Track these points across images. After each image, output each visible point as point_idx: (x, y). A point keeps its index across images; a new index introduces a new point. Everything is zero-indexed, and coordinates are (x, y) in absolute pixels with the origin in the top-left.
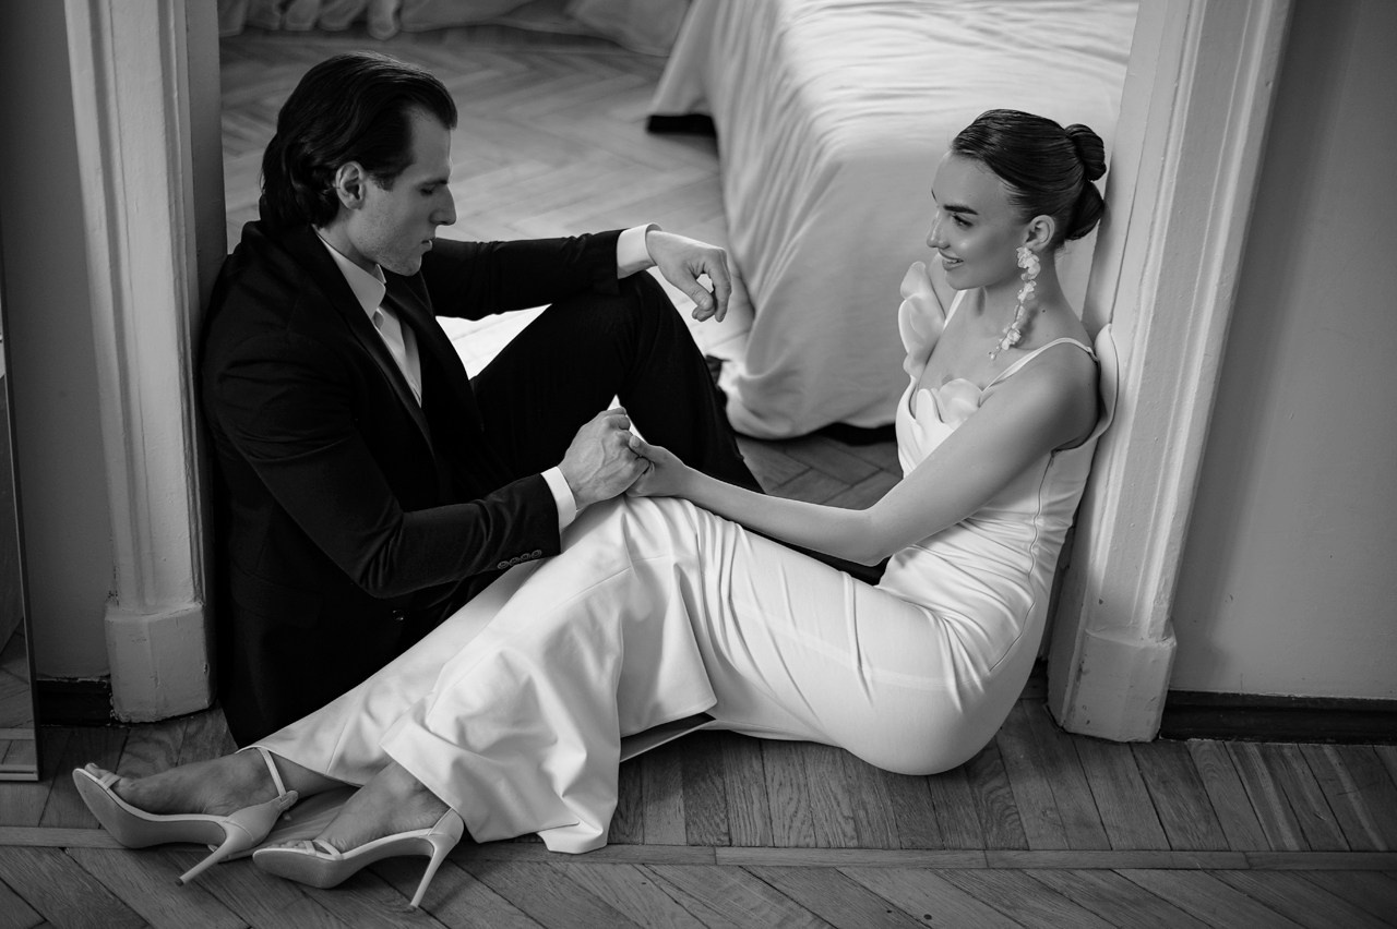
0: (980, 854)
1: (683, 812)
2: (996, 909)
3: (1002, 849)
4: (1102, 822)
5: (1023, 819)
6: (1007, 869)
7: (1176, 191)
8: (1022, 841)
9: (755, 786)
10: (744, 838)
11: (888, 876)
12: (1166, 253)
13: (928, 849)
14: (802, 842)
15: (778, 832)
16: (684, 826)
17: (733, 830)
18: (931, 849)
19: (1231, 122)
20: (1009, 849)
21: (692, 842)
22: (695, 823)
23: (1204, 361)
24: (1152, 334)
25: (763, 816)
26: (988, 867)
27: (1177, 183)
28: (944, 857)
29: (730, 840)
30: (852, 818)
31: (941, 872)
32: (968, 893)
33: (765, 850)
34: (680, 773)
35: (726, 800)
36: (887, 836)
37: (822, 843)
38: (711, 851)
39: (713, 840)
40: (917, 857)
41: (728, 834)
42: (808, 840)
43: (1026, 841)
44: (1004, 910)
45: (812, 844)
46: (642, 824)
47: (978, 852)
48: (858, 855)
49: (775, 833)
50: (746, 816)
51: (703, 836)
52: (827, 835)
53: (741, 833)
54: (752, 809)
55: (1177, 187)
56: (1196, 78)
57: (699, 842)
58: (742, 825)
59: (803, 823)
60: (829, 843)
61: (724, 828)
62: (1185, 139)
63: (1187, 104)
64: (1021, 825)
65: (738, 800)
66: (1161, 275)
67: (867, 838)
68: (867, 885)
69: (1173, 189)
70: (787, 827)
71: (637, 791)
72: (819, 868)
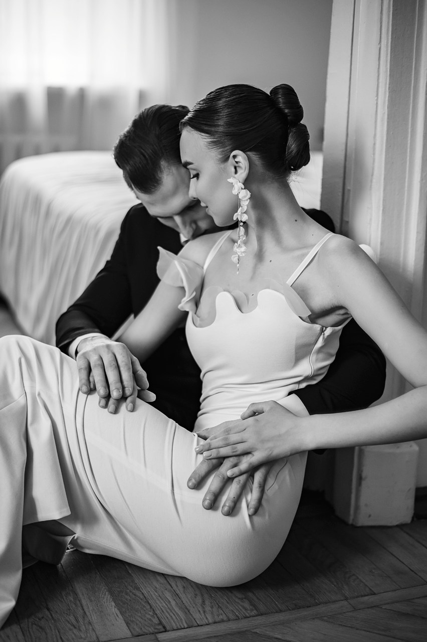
0: (345, 603)
1: (120, 616)
2: (377, 633)
3: (358, 597)
4: (410, 569)
5: (360, 577)
6: (368, 608)
7: (388, 118)
8: (367, 589)
9: (166, 592)
10: (174, 624)
11: (290, 627)
12: (386, 163)
13: (308, 607)
14: (217, 619)
15: (197, 616)
16: (125, 625)
17: (163, 621)
18: (310, 607)
19: (415, 68)
20: (362, 596)
21: (136, 634)
22: (133, 621)
23: (417, 238)
24: (383, 221)
25: (180, 608)
26: (355, 609)
27: (388, 111)
28: (322, 609)
29: (164, 627)
30: (245, 598)
31: (325, 618)
32: (351, 627)
33: (194, 629)
34: (107, 593)
35: (149, 604)
36: (276, 604)
37: (231, 616)
38: (153, 637)
39: (151, 630)
40: (304, 613)
41: (161, 623)
42: (221, 617)
43: (370, 589)
44: (383, 633)
45: (225, 619)
46: (93, 629)
47: (343, 602)
48: (260, 620)
49: (195, 617)
50: (168, 610)
51: (143, 629)
52: (233, 611)
53: (170, 622)
54: (171, 605)
55: (388, 115)
56: (392, 38)
57: (141, 633)
58: (168, 616)
59: (212, 607)
60: (237, 616)
61: (156, 621)
62: (390, 80)
63: (389, 58)
64: (361, 581)
65: (158, 602)
66: (385, 179)
67: (262, 608)
68: (279, 637)
69: (386, 116)
70: (202, 612)
71: (80, 609)
72: (239, 633)
